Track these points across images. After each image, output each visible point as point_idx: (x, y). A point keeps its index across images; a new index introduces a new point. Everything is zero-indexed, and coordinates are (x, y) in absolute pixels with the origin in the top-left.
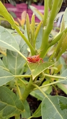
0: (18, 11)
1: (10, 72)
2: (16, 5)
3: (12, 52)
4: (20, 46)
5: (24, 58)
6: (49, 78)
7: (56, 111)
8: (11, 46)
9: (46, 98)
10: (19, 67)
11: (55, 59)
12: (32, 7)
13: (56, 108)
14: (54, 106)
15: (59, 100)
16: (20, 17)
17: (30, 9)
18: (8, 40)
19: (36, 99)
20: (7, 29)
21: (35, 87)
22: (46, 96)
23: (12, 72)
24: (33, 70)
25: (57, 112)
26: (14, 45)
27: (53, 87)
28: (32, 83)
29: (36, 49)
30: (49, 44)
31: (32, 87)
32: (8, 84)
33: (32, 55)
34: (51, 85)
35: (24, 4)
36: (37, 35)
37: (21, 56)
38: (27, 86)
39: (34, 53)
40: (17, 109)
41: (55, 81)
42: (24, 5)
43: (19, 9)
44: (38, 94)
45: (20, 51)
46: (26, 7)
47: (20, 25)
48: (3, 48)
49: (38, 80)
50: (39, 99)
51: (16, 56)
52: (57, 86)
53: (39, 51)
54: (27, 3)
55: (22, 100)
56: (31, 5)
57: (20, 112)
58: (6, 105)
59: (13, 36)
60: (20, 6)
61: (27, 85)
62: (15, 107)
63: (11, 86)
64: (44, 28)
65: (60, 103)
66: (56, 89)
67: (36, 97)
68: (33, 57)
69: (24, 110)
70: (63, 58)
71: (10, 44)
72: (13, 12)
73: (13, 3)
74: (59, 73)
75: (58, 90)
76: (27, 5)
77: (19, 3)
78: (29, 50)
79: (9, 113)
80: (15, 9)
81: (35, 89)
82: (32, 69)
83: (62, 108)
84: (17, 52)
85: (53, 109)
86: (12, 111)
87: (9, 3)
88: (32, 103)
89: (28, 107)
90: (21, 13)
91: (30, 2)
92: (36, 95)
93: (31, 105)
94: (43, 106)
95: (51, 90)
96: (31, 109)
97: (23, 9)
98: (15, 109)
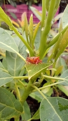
0: (18, 12)
2: (17, 6)
3: (11, 53)
5: (23, 60)
7: (54, 112)
8: (10, 47)
9: (45, 99)
10: (18, 69)
11: (54, 60)
12: (33, 8)
13: (54, 110)
14: (52, 107)
15: (57, 101)
16: (20, 18)
17: (31, 11)
18: (7, 42)
19: (37, 101)
20: (6, 31)
22: (45, 97)
23: (11, 73)
24: (30, 71)
25: (56, 113)
26: (13, 46)
27: (54, 89)
28: (31, 85)
29: (35, 50)
30: (47, 45)
31: (31, 89)
32: (8, 86)
33: (31, 56)
34: (52, 87)
35: (24, 5)
36: (35, 36)
37: (20, 58)
38: (27, 88)
39: (33, 54)
40: (16, 110)
41: (55, 82)
42: (24, 7)
43: (20, 10)
44: (38, 96)
45: (19, 52)
46: (26, 8)
47: (20, 26)
48: (3, 50)
49: (37, 81)
51: (15, 57)
52: (58, 88)
54: (27, 4)
55: (22, 102)
56: (32, 6)
57: (19, 113)
58: (5, 107)
59: (13, 38)
60: (21, 7)
61: (26, 86)
62: (14, 108)
63: (11, 88)
64: (43, 30)
65: (59, 104)
66: (57, 91)
69: (24, 112)
70: (64, 60)
71: (9, 45)
72: (13, 13)
73: (13, 4)
74: (60, 75)
75: (59, 92)
76: (28, 6)
77: (20, 4)
78: (28, 51)
79: (8, 115)
80: (15, 11)
81: (35, 90)
82: (28, 70)
83: (61, 109)
84: (16, 54)
85: (51, 110)
86: (11, 113)
87: (9, 4)
88: (32, 106)
89: (28, 109)
90: (22, 14)
91: (30, 3)
92: (36, 97)
94: (42, 108)
95: (52, 92)
96: (31, 111)
97: (23, 10)
98: (14, 110)
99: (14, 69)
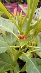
0: (12, 8)
1: (8, 44)
2: (11, 4)
3: (9, 33)
4: (13, 29)
5: (16, 37)
6: (31, 48)
7: (34, 67)
8: (8, 29)
9: (29, 59)
10: (13, 42)
11: (34, 37)
13: (34, 65)
14: (33, 63)
15: (36, 60)
16: (13, 11)
17: (19, 7)
18: (6, 26)
21: (22, 53)
22: (29, 58)
24: (21, 43)
25: (35, 67)
26: (10, 29)
28: (21, 51)
29: (23, 31)
30: (30, 28)
31: (21, 54)
32: (6, 52)
33: (21, 35)
34: (32, 53)
35: (15, 3)
36: (23, 23)
37: (14, 35)
39: (22, 33)
40: (12, 66)
41: (34, 50)
43: (13, 6)
45: (14, 32)
46: (16, 5)
47: (13, 16)
48: (3, 30)
49: (24, 49)
50: (24, 61)
51: (11, 35)
52: (35, 54)
53: (24, 32)
54: (17, 3)
55: (15, 61)
56: (20, 4)
57: (13, 68)
58: (5, 64)
60: (13, 5)
61: (17, 52)
62: (11, 65)
63: (8, 53)
64: (28, 19)
65: (37, 62)
66: (35, 55)
67: (23, 60)
68: (21, 36)
69: (16, 67)
70: (39, 37)
71: (8, 28)
72: (9, 8)
73: (8, 3)
74: (37, 46)
76: (17, 4)
77: (12, 3)
78: (19, 32)
79: (7, 68)
80: (10, 7)
81: (22, 54)
82: (21, 42)
83: (38, 65)
84: (12, 33)
85: (33, 65)
86: (9, 67)
87: (6, 3)
88: (20, 64)
89: (18, 66)
90: (14, 9)
91: (19, 2)
92: (23, 58)
93: (20, 65)
94: (27, 64)
95: (32, 56)
96: (20, 67)
98: (11, 66)
99: (10, 42)
